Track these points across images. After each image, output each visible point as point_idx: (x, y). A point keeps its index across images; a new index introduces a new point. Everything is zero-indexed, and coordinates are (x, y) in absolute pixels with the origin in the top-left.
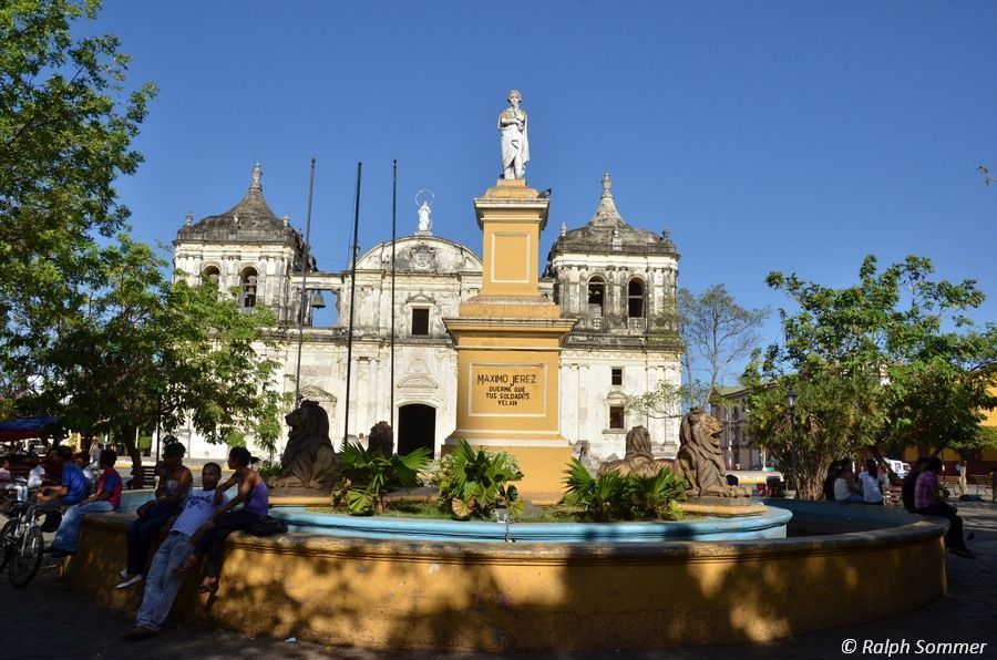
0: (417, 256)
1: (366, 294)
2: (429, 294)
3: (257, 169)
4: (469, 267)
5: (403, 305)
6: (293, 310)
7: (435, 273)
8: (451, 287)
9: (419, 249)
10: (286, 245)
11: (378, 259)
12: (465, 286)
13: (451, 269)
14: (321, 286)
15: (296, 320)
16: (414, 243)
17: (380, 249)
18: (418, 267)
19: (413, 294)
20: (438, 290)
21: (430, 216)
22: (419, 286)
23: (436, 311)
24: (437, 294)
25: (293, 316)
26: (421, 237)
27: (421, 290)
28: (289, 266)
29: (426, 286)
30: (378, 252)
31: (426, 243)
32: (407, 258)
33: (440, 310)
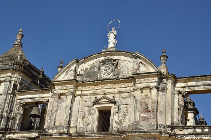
0: (103, 68)
1: (63, 101)
2: (110, 96)
3: (20, 33)
4: (143, 69)
5: (91, 107)
6: (14, 119)
7: (117, 81)
8: (129, 89)
9: (103, 62)
10: (14, 71)
11: (72, 72)
12: (138, 85)
13: (130, 74)
14: (37, 100)
15: (16, 127)
16: (102, 59)
17: (75, 65)
18: (104, 76)
19: (99, 97)
20: (119, 93)
21: (116, 37)
22: (103, 91)
23: (116, 110)
24: (117, 96)
25: (13, 124)
26: (108, 53)
27: (105, 94)
28: (15, 86)
29: (109, 90)
30: (73, 67)
31: (111, 57)
32: (96, 70)
33: (119, 109)
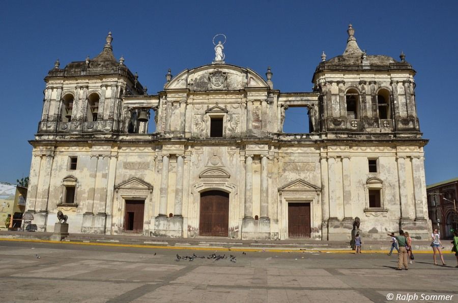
0: (213, 79)
1: (176, 108)
2: (222, 106)
3: (110, 36)
4: (253, 84)
5: (203, 115)
6: (124, 122)
7: (228, 92)
8: (239, 100)
9: (214, 74)
10: (120, 76)
11: (184, 81)
12: (250, 98)
13: (240, 87)
14: (145, 105)
15: (126, 130)
16: (211, 70)
17: (186, 75)
18: (214, 87)
19: (211, 106)
20: (230, 103)
21: (223, 51)
22: (215, 101)
23: (229, 118)
24: (229, 106)
25: (124, 127)
26: (218, 66)
27: (217, 103)
28: (122, 91)
29: (220, 100)
30: (184, 77)
31: (220, 70)
32: (206, 81)
33: (231, 118)
